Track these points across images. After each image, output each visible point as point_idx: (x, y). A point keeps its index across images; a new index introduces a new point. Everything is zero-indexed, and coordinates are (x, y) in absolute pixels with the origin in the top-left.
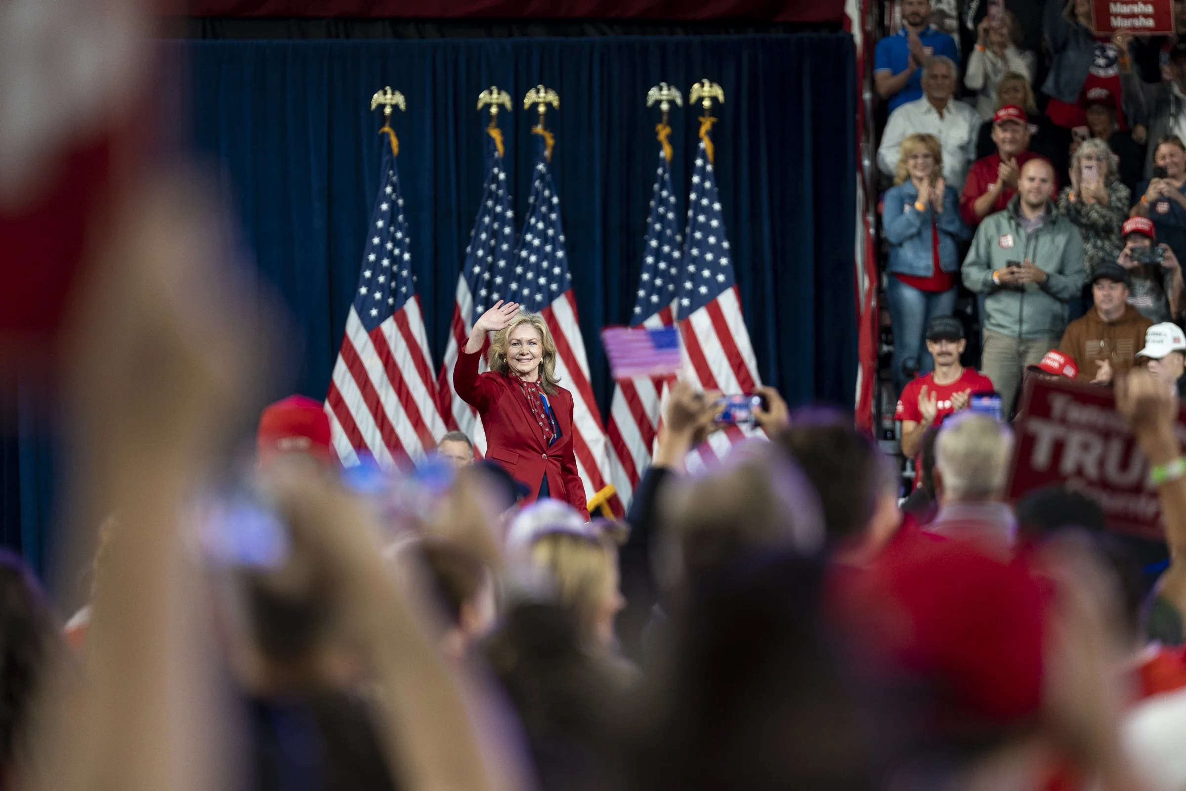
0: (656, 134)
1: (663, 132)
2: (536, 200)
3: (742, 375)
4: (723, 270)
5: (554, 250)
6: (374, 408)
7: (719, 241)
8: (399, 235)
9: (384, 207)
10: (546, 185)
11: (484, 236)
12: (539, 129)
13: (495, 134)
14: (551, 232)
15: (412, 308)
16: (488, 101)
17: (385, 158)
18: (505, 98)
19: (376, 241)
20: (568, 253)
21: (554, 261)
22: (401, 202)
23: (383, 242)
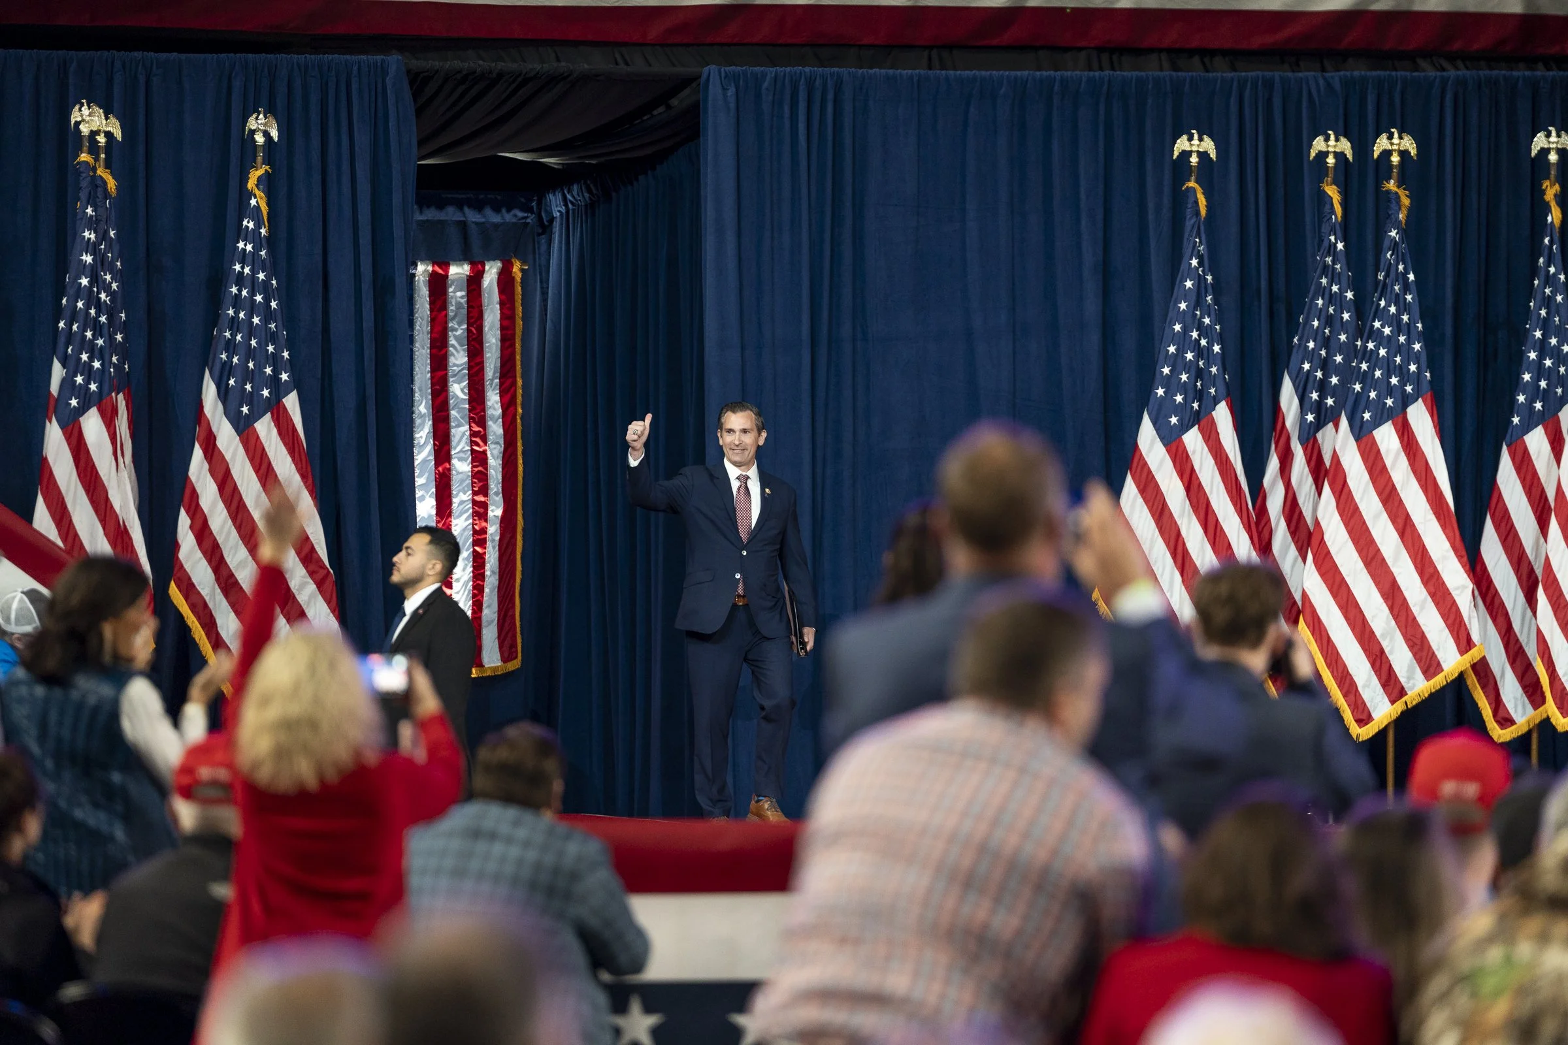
0: (1543, 192)
1: (1551, 191)
2: (1387, 276)
5: (1409, 341)
6: (1172, 543)
8: (1207, 321)
9: (1189, 284)
10: (1400, 258)
11: (1316, 323)
12: (1392, 185)
13: (1332, 191)
14: (1405, 318)
15: (1222, 415)
16: (1324, 149)
17: (1189, 223)
18: (1345, 146)
19: (1177, 327)
20: (1427, 345)
21: (1409, 356)
22: (1209, 278)
23: (1186, 330)
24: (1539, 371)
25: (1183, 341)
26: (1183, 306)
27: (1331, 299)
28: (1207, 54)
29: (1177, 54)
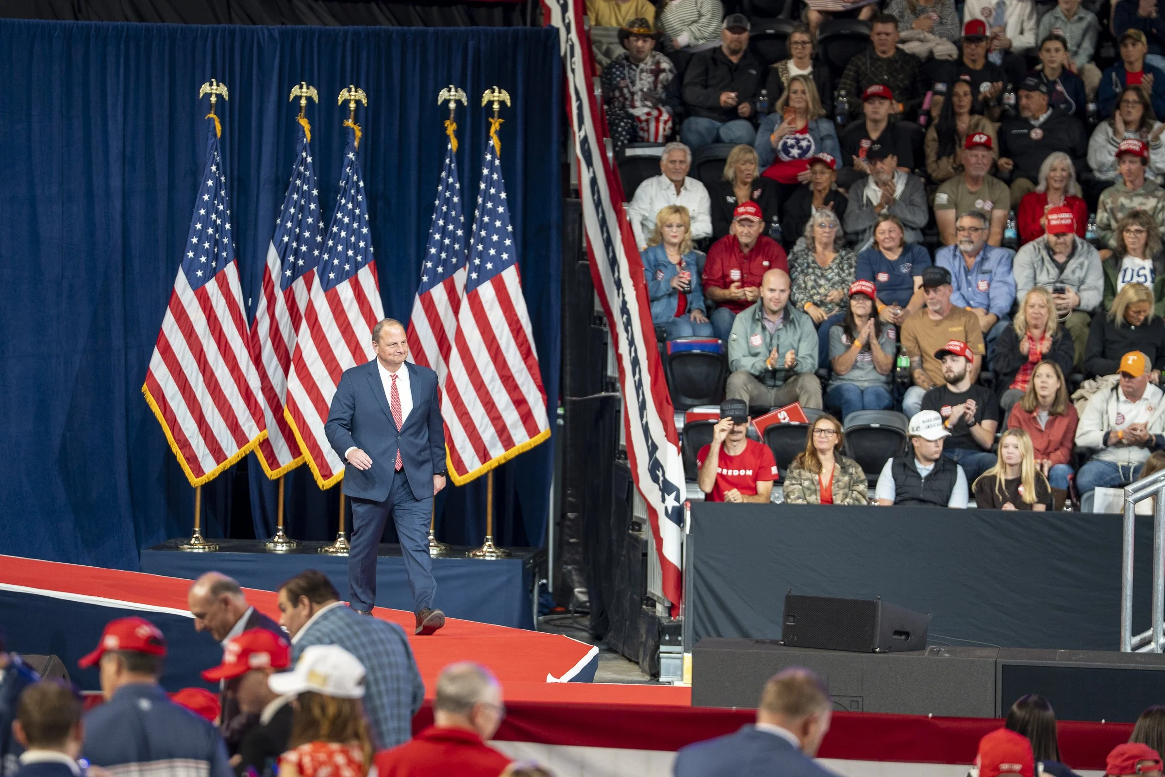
0: (446, 129)
1: (451, 128)
2: (347, 183)
3: (520, 339)
4: (507, 250)
5: (360, 227)
6: (198, 357)
7: (504, 225)
8: (221, 207)
9: (210, 183)
10: (355, 172)
11: (292, 210)
12: (350, 123)
13: (304, 122)
14: (357, 211)
15: (231, 271)
16: (299, 94)
17: (210, 142)
18: (313, 93)
19: (202, 212)
20: (372, 230)
21: (360, 237)
22: (223, 179)
23: (208, 213)
25: (206, 221)
26: (206, 197)
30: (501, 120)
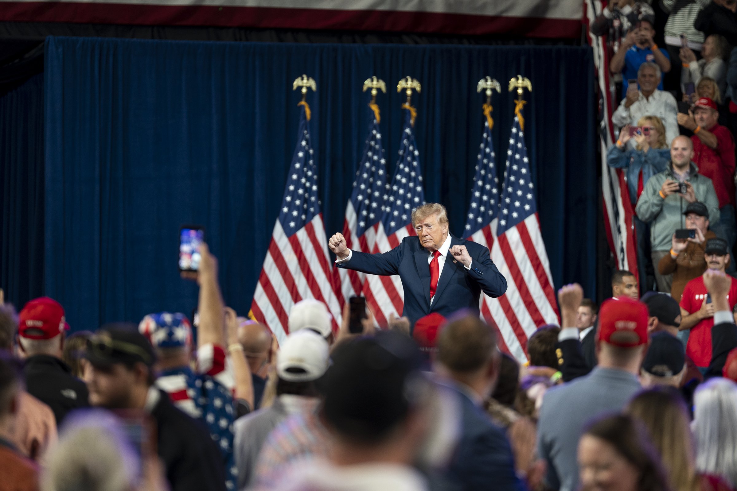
0: (483, 110)
1: (488, 110)
2: (404, 152)
3: (540, 272)
4: (529, 202)
5: (415, 186)
6: (291, 288)
7: (526, 183)
8: (310, 173)
9: (301, 154)
10: (411, 143)
11: (365, 176)
12: (407, 106)
13: (375, 108)
14: (413, 174)
15: (317, 222)
16: (370, 86)
17: (302, 123)
18: (382, 85)
19: (295, 177)
20: (424, 188)
21: (415, 193)
22: (311, 151)
23: (299, 178)
24: (480, 202)
25: (298, 184)
27: (374, 163)
28: (295, 31)
29: (280, 31)
30: (524, 102)
